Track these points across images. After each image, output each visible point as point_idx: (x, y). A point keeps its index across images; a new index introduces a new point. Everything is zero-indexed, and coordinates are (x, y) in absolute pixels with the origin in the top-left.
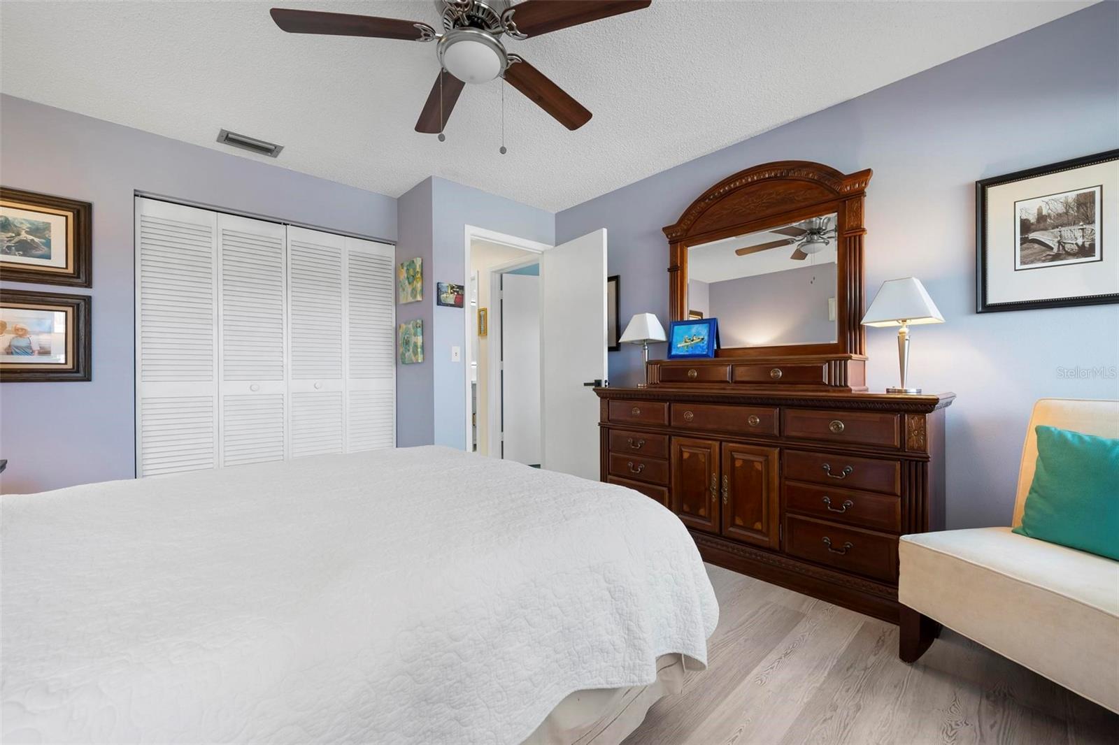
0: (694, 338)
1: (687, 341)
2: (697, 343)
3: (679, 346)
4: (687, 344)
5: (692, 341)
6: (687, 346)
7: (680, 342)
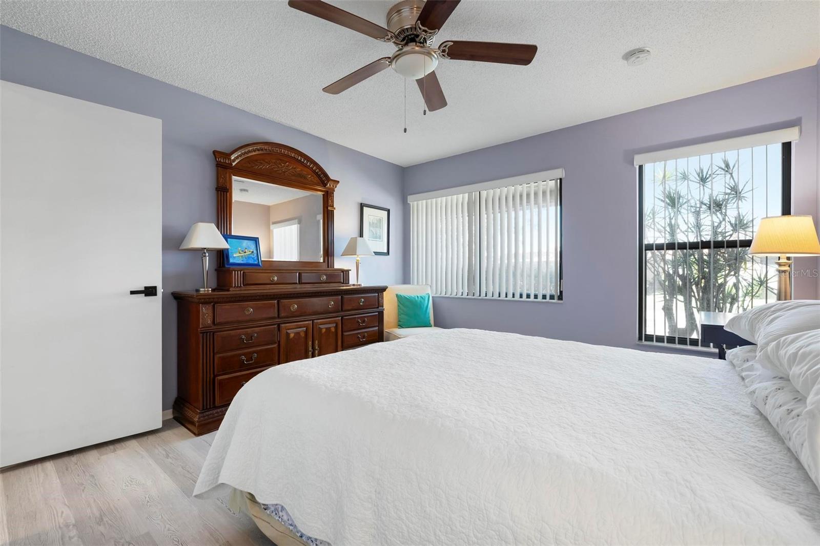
0: (246, 251)
1: (241, 252)
2: (249, 254)
3: (235, 255)
4: (241, 255)
5: (245, 252)
6: (242, 256)
7: (236, 253)
